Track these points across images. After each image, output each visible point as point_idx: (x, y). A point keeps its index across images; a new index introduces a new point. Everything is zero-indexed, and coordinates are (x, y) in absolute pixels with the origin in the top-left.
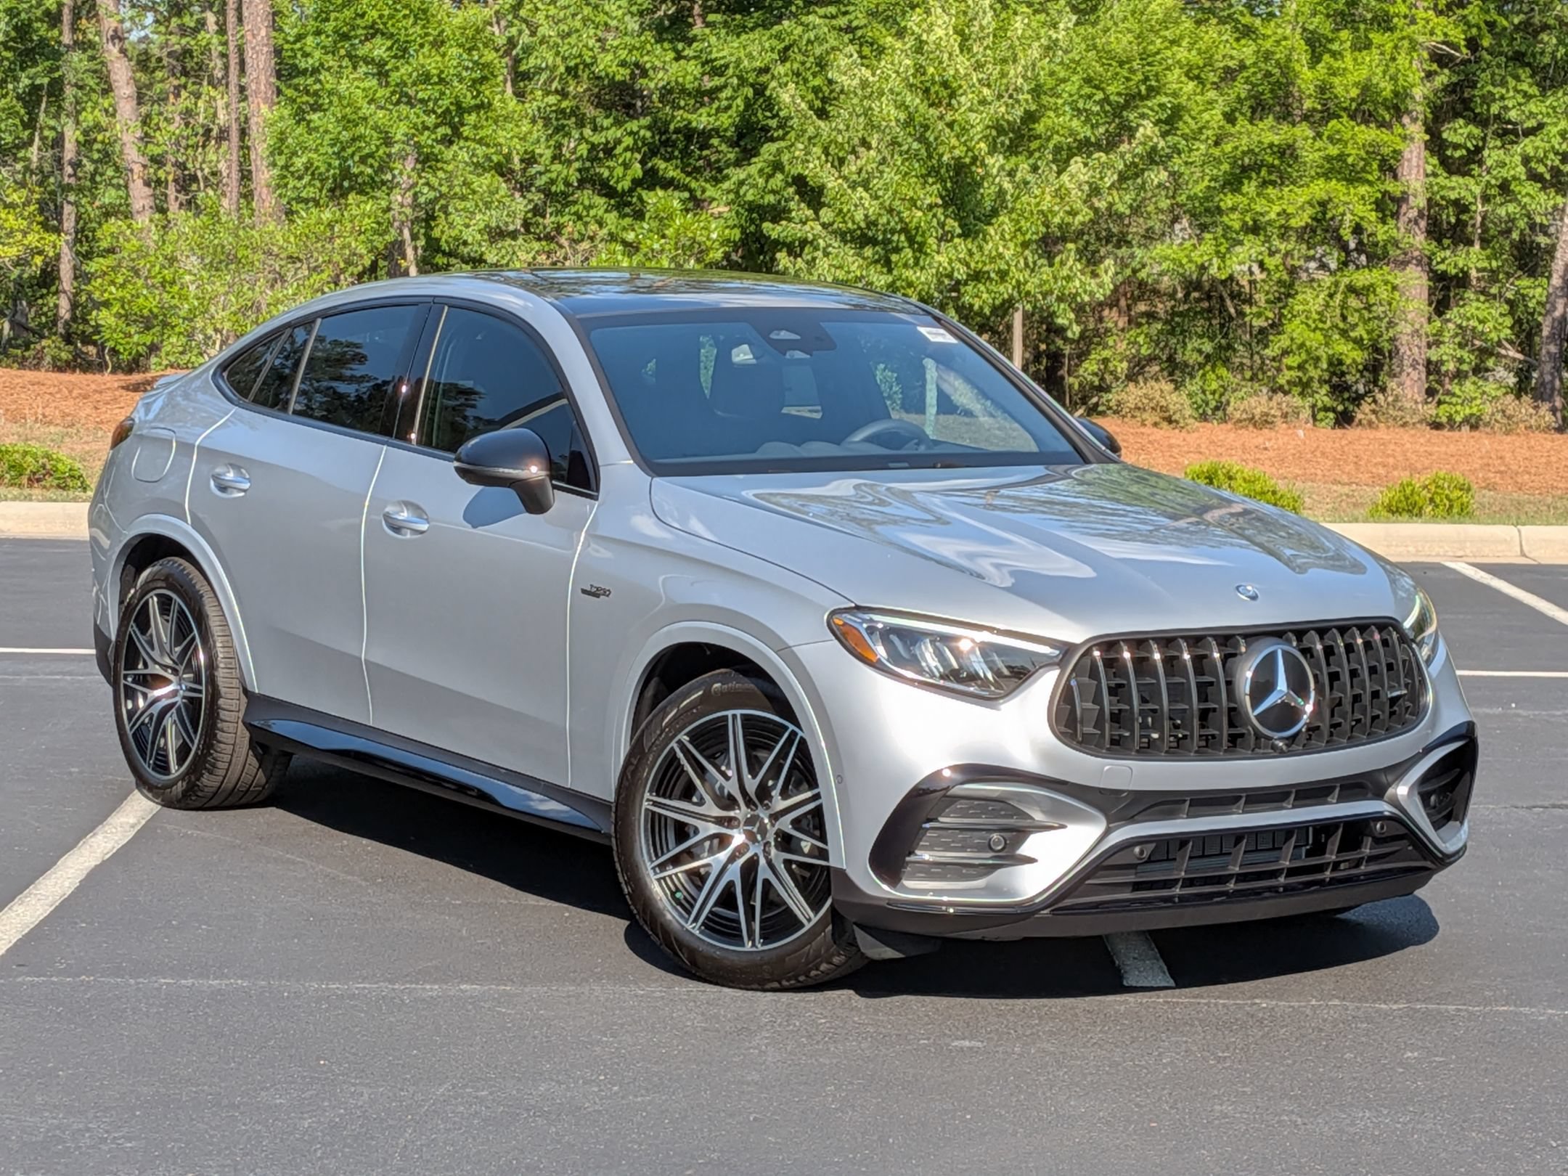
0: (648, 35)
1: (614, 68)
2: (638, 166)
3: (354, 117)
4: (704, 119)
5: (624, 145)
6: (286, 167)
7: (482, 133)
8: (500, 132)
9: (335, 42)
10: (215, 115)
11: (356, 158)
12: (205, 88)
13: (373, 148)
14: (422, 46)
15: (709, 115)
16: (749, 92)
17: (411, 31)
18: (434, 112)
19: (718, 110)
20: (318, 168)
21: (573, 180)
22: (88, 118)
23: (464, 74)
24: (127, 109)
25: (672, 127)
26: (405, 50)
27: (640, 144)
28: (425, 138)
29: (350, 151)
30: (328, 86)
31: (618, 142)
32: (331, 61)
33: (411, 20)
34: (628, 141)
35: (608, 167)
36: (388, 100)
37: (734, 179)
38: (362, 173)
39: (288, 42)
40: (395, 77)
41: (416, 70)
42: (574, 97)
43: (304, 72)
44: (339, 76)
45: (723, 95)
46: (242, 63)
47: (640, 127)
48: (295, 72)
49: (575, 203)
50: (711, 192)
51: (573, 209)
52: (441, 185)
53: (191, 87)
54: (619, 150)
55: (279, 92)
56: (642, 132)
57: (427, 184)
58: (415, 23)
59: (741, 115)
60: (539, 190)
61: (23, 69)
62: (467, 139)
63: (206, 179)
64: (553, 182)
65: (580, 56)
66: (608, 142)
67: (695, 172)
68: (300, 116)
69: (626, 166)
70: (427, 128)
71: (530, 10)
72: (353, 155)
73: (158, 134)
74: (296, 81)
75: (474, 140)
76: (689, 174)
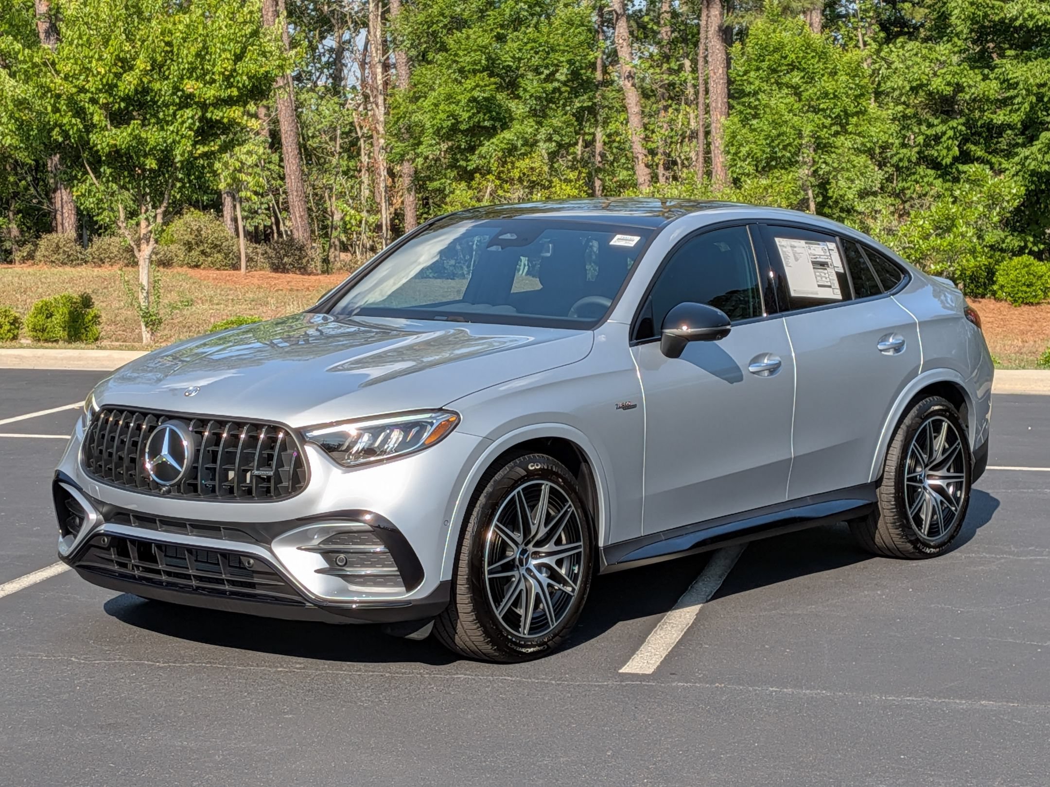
0: (965, 65)
1: (943, 87)
2: (956, 148)
3: (780, 121)
4: (1001, 118)
5: (947, 136)
6: (736, 154)
7: (860, 129)
8: (872, 128)
9: (768, 74)
10: (689, 123)
11: (781, 147)
12: (683, 106)
13: (792, 140)
14: (823, 75)
15: (1005, 115)
16: (1034, 99)
17: (816, 66)
18: (830, 116)
19: (1011, 111)
20: (756, 153)
21: (914, 159)
22: (612, 127)
23: (850, 92)
24: (635, 121)
25: (979, 124)
26: (813, 78)
27: (958, 135)
28: (824, 133)
29: (776, 142)
30: (763, 102)
31: (944, 133)
32: (765, 86)
33: (817, 59)
34: (950, 133)
35: (937, 150)
36: (801, 110)
37: (1022, 155)
38: (783, 156)
39: (739, 75)
40: (805, 95)
41: (819, 90)
42: (913, 106)
43: (749, 94)
44: (770, 95)
45: (1016, 101)
46: (707, 91)
47: (958, 124)
48: (743, 94)
49: (914, 173)
50: (1005, 165)
51: (913, 178)
52: (833, 162)
53: (674, 106)
54: (944, 138)
55: (731, 107)
56: (960, 127)
57: (825, 162)
58: (819, 61)
59: (1026, 114)
60: (893, 166)
61: (576, 97)
62: (851, 133)
63: (683, 164)
64: (901, 160)
65: (920, 79)
66: (937, 134)
67: (995, 152)
68: (744, 122)
69: (949, 149)
70: (826, 127)
71: (887, 52)
72: (779, 144)
73: (654, 135)
74: (743, 100)
75: (855, 134)
76: (990, 153)
